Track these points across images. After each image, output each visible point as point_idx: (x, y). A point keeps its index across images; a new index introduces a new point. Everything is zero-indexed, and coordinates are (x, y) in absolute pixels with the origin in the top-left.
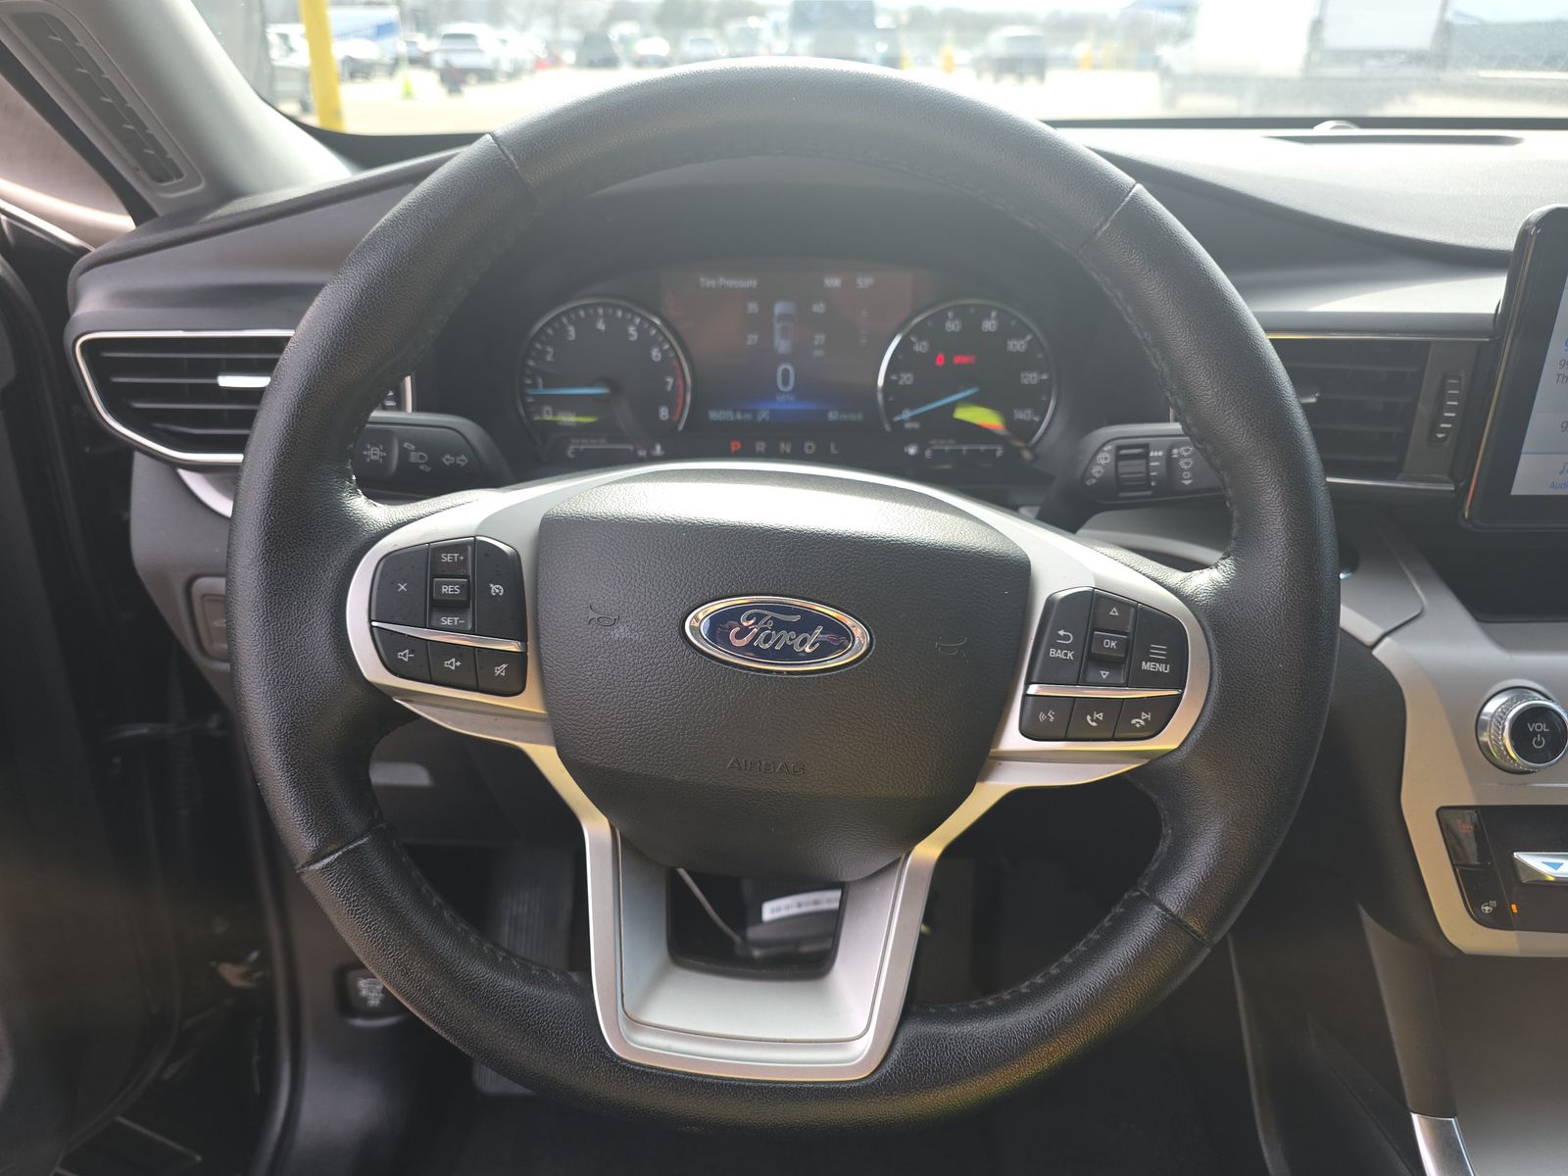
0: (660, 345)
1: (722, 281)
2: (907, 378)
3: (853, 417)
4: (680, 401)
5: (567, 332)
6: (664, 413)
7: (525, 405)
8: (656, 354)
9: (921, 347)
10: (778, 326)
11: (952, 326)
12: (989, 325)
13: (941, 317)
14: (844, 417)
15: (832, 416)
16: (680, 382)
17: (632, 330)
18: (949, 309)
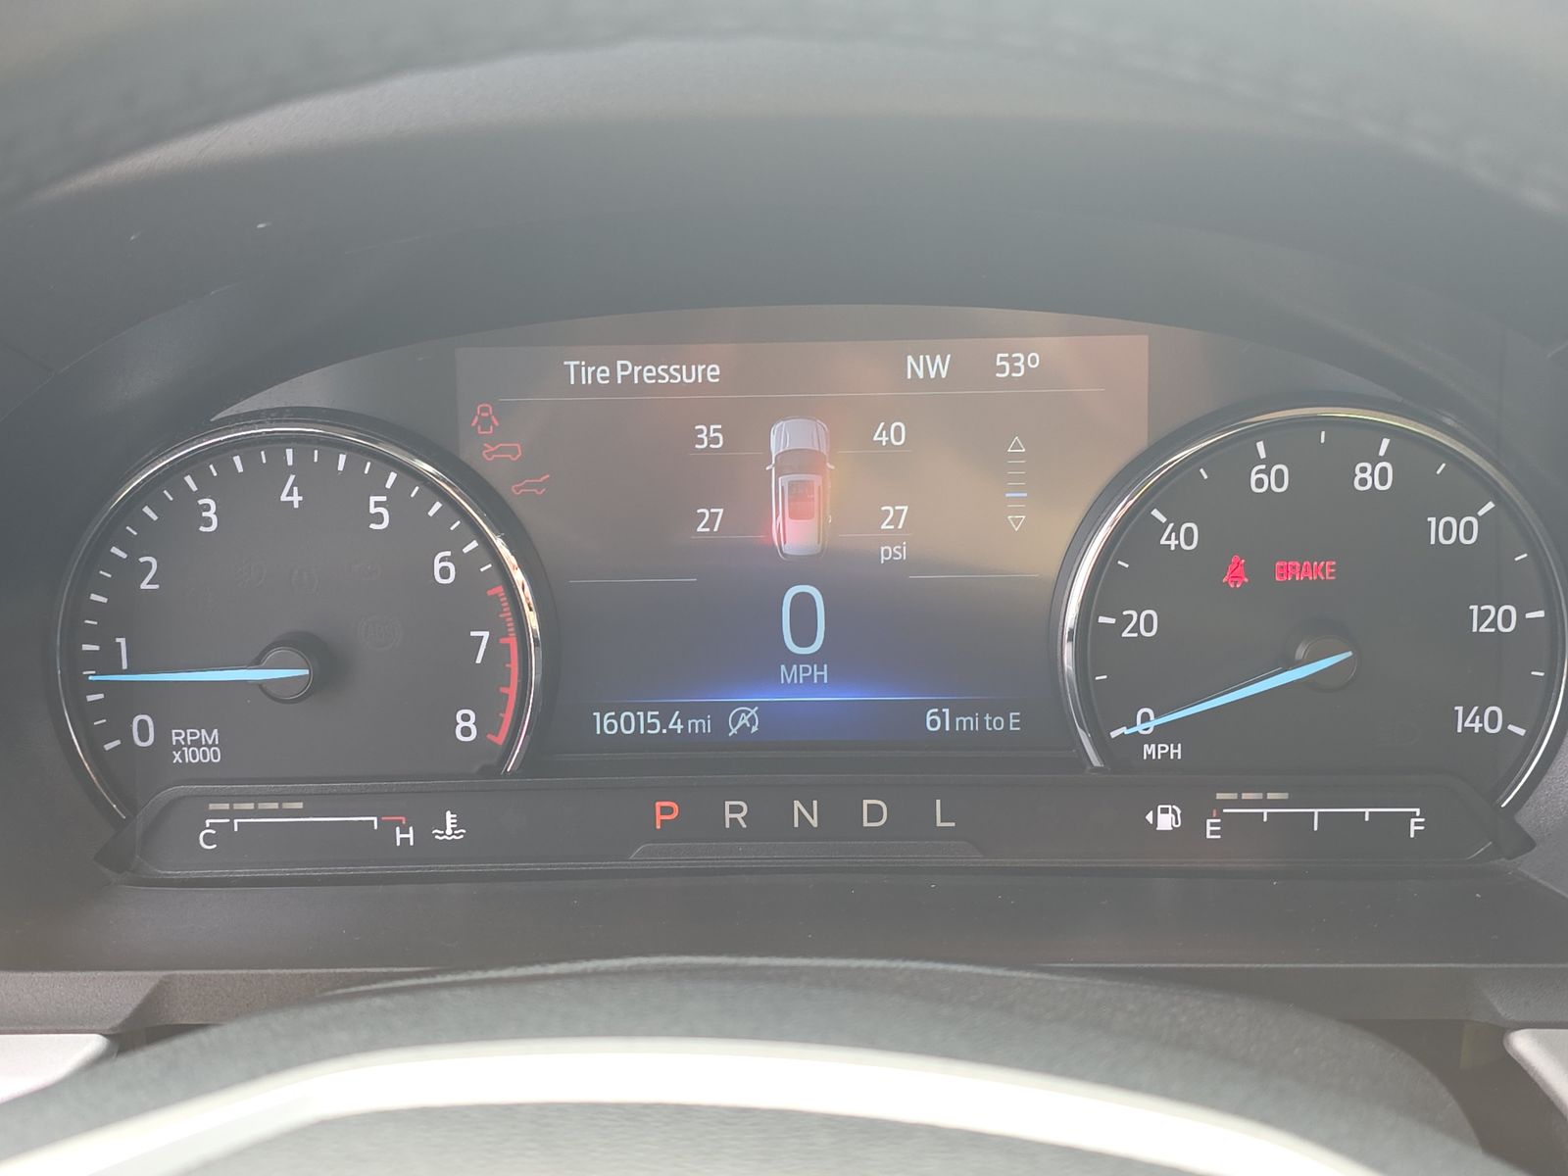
0: (455, 544)
1: (625, 368)
2: (1142, 623)
3: (994, 723)
4: (512, 691)
5: (197, 516)
6: (466, 725)
7: (84, 714)
8: (443, 568)
9: (1180, 538)
10: (779, 484)
11: (1267, 480)
12: (1371, 477)
13: (1235, 458)
14: (968, 722)
15: (934, 721)
16: (512, 641)
17: (375, 503)
18: (1260, 432)
